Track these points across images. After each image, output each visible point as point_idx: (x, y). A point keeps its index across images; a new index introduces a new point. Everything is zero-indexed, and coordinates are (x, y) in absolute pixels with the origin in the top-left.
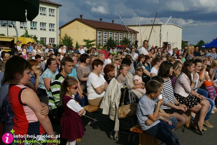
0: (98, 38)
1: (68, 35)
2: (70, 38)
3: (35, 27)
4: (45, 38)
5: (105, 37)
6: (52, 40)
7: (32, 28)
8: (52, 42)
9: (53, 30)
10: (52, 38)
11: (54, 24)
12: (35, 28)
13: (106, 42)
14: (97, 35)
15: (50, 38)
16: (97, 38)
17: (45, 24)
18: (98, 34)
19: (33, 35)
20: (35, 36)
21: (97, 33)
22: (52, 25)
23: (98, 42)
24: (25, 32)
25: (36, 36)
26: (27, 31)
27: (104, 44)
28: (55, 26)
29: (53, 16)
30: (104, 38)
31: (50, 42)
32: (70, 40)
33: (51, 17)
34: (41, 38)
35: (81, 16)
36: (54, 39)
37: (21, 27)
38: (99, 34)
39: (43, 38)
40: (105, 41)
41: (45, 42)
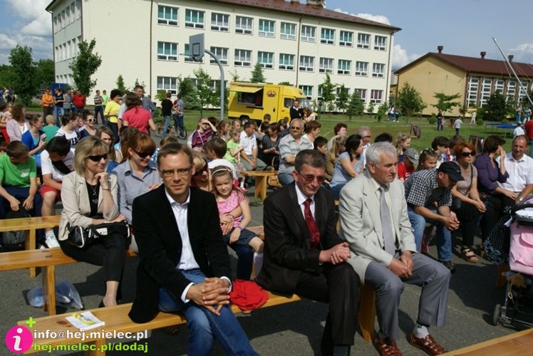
0: (469, 91)
1: (412, 85)
2: (415, 91)
3: (346, 70)
4: (364, 90)
5: (485, 90)
6: (377, 93)
7: (340, 72)
8: (376, 98)
9: (380, 76)
10: (376, 91)
11: (383, 65)
12: (346, 72)
13: (485, 100)
14: (467, 85)
15: (372, 91)
16: (466, 91)
17: (366, 63)
18: (470, 83)
19: (338, 85)
20: (343, 86)
21: (468, 81)
22: (378, 66)
23: (469, 99)
24: (326, 78)
25: (346, 87)
26: (328, 78)
27: (482, 103)
28: (386, 67)
29: (382, 49)
30: (483, 92)
31: (372, 97)
32: (414, 95)
33: (379, 52)
34: (356, 90)
35: (440, 48)
36: (381, 91)
37: (322, 71)
38: (474, 83)
39: (360, 90)
40: (484, 98)
41: (364, 97)
